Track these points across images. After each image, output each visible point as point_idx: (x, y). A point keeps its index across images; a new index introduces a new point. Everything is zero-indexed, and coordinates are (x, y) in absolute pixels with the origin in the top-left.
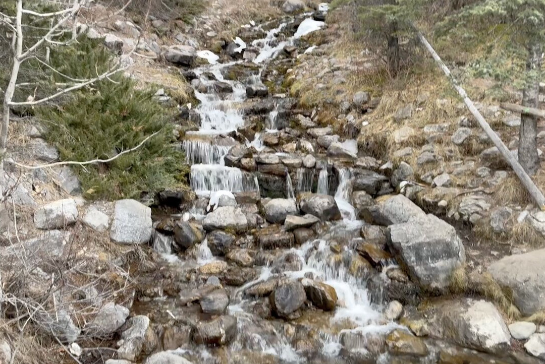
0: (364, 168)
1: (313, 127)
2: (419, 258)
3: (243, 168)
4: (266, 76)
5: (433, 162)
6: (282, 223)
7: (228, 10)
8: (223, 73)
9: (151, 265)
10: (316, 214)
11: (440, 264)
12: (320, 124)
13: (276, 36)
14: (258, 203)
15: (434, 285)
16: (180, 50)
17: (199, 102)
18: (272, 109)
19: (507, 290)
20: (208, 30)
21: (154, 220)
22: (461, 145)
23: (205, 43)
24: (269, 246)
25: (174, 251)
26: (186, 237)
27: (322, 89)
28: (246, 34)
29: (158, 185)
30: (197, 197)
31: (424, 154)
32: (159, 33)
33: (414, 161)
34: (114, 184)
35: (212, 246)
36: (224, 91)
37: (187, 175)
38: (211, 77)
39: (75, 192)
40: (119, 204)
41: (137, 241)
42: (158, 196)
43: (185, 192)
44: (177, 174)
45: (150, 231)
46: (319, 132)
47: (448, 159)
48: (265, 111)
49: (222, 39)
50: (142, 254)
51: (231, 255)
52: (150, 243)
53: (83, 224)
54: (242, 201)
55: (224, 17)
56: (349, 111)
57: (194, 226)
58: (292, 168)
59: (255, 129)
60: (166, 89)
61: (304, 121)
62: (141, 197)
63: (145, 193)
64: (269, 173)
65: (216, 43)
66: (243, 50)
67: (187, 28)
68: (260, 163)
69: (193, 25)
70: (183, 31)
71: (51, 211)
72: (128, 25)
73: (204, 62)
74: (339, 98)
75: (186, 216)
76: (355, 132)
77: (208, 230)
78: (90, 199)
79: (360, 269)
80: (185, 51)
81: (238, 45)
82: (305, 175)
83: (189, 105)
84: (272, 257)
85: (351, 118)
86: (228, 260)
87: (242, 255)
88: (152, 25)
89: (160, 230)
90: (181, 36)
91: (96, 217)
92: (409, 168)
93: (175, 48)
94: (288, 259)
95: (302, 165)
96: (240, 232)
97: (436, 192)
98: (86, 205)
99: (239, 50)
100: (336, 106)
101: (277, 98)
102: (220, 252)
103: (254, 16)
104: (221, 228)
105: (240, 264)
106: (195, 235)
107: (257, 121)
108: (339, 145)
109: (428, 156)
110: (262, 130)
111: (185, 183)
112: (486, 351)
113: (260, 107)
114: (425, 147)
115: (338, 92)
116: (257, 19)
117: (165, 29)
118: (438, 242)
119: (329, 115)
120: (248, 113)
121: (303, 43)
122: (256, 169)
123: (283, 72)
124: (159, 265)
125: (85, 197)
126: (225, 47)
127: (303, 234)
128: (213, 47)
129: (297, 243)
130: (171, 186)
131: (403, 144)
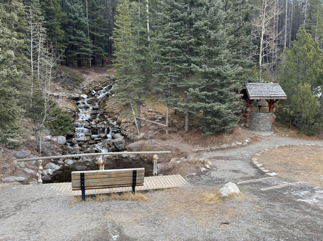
0: (116, 128)
1: (108, 118)
2: (117, 144)
3: (88, 128)
4: (99, 103)
5: (127, 127)
6: (94, 140)
7: (92, 81)
8: (87, 102)
9: (66, 148)
10: (102, 138)
11: (120, 145)
12: (110, 117)
13: (106, 89)
14: (90, 136)
15: (120, 149)
16: (75, 95)
17: (79, 111)
18: (98, 113)
19: (129, 148)
20: (85, 88)
21: (66, 140)
22: (133, 123)
23: (84, 92)
24: (91, 144)
25: (70, 146)
26: (73, 143)
27: (111, 108)
28: (96, 89)
29: (67, 133)
30: (76, 135)
31: (126, 125)
32: (69, 90)
33: (124, 126)
34: (58, 133)
35: (78, 144)
36: (87, 108)
37: (74, 130)
38: (84, 103)
39: (50, 135)
40: (59, 137)
41: (63, 144)
42: (67, 135)
43: (74, 134)
44: (72, 130)
45: (65, 142)
46: (109, 119)
47: (130, 126)
48: (97, 114)
49: (89, 90)
50: (64, 146)
51: (82, 146)
52: (65, 144)
53: (52, 140)
54: (86, 135)
55: (90, 83)
56: (116, 114)
57: (75, 141)
58: (99, 128)
59: (93, 119)
60: (70, 109)
61: (106, 116)
62: (64, 135)
63: (64, 134)
64: (94, 129)
65: (87, 91)
66: (95, 94)
67: (78, 87)
68: (92, 127)
69: (80, 86)
70: (77, 88)
71: (46, 138)
72: (60, 88)
73: (83, 98)
74: (114, 111)
75: (74, 139)
76: (116, 119)
77: (78, 141)
78: (53, 136)
79: (107, 147)
80: (77, 95)
81: (94, 93)
82: (102, 130)
83: (77, 113)
84: (91, 146)
85: (116, 116)
86: (82, 147)
87: (85, 146)
88: (67, 87)
89: (68, 142)
90: (76, 90)
91: (55, 139)
92: (123, 128)
93: (74, 95)
94: (94, 146)
95: (102, 128)
96: (85, 142)
97: (126, 132)
98: (52, 137)
99: (94, 94)
100: (113, 113)
101: (101, 110)
102: (80, 145)
103: (100, 82)
104: (81, 141)
105: (84, 148)
106: (75, 142)
107: (94, 117)
108: (112, 123)
109: (127, 125)
110: (95, 118)
111: (74, 132)
112: (123, 158)
113: (95, 113)
114: (127, 124)
115: (114, 110)
116: (101, 83)
117: (71, 88)
118: (120, 141)
119: (112, 115)
120: (92, 114)
121: (112, 93)
122: (91, 128)
123: (104, 102)
124: (67, 148)
125: (52, 136)
126: (90, 92)
127: (98, 141)
128: (86, 93)
129: (97, 143)
130: (70, 133)
131: (123, 123)
